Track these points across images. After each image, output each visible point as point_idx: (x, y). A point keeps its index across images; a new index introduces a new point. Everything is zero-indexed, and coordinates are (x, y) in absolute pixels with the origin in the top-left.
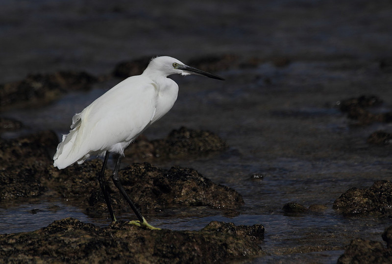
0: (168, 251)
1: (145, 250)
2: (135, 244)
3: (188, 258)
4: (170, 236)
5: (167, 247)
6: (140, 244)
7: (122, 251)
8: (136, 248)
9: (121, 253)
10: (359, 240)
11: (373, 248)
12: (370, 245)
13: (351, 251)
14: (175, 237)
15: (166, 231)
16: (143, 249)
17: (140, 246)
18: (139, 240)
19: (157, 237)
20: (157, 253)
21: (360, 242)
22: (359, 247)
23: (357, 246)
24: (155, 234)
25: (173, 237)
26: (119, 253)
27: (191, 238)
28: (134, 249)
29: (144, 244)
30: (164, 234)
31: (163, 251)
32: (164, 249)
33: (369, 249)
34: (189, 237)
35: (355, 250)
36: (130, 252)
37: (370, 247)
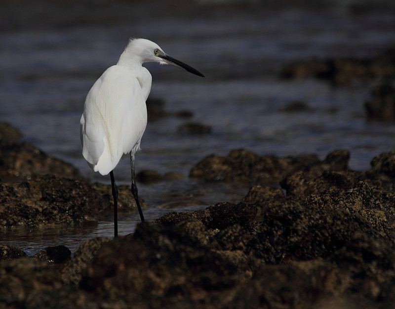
0: (58, 195)
1: (30, 196)
2: (20, 188)
3: (80, 203)
4: (56, 181)
5: (57, 191)
6: (25, 189)
7: (8, 195)
8: (21, 194)
9: (7, 197)
10: (258, 186)
11: (274, 194)
12: (270, 191)
13: (250, 198)
14: (61, 183)
15: (51, 176)
16: (28, 195)
17: (25, 191)
18: (23, 185)
19: (42, 183)
20: (46, 197)
21: (260, 188)
22: (259, 193)
23: (257, 192)
24: (40, 180)
25: (59, 183)
26: (5, 197)
27: (78, 184)
28: (19, 194)
29: (29, 190)
30: (50, 179)
31: (53, 195)
32: (53, 193)
33: (270, 195)
34: (76, 183)
35: (255, 196)
36: (17, 197)
37: (271, 193)
